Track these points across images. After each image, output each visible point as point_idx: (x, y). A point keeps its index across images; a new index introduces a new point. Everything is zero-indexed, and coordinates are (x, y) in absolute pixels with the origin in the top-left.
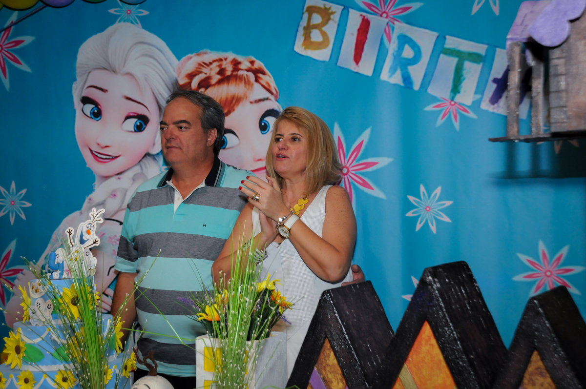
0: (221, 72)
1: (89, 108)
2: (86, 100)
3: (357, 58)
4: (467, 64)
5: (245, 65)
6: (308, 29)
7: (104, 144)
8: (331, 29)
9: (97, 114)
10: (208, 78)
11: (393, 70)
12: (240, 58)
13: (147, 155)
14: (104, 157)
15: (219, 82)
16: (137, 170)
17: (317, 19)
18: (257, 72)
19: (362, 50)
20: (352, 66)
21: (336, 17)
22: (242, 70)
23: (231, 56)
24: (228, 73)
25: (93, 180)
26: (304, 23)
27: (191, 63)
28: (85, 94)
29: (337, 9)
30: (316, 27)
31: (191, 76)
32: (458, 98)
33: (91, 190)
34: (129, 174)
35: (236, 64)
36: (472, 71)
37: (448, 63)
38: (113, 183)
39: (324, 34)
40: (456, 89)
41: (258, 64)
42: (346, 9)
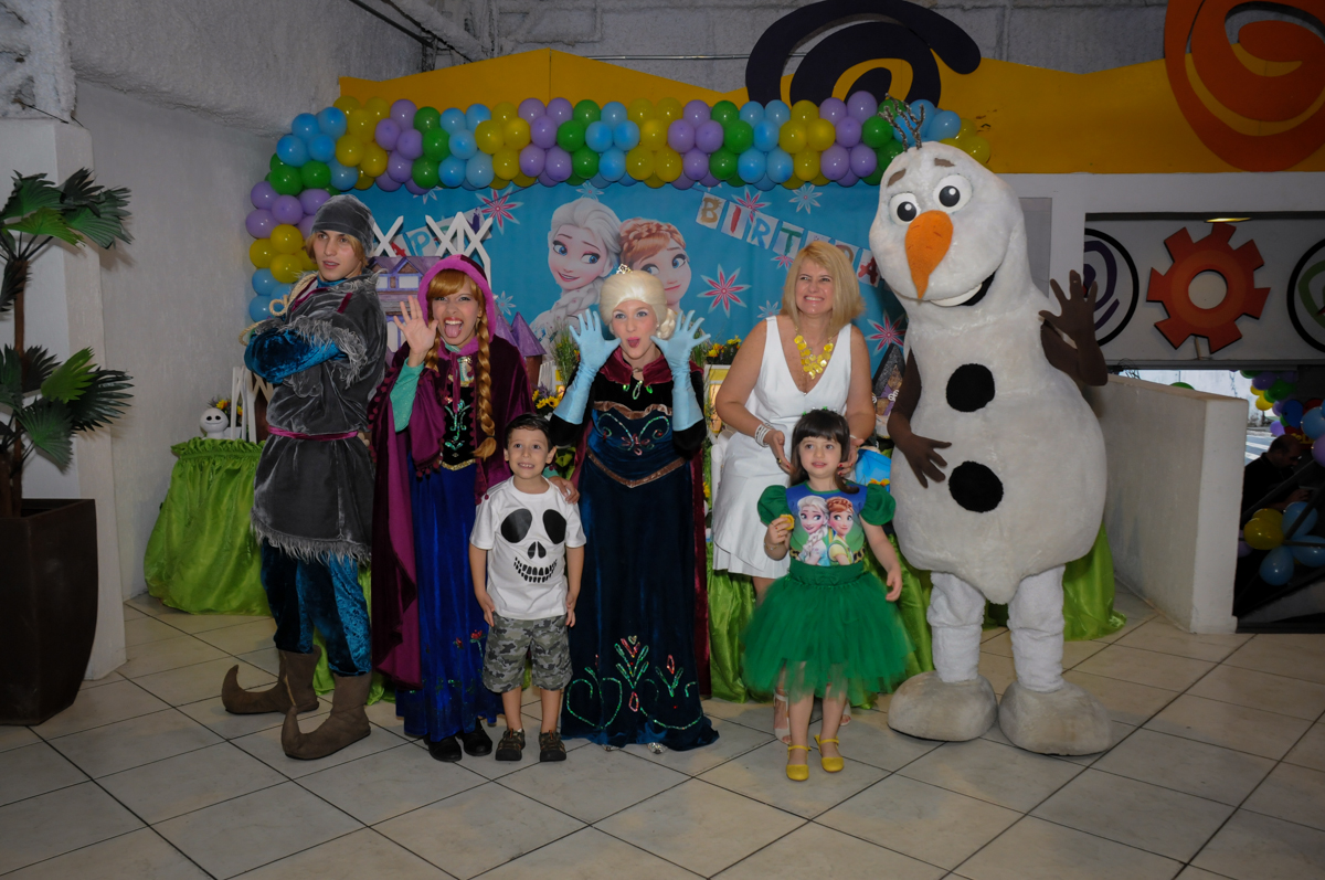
0: (649, 230)
1: (558, 247)
2: (556, 243)
3: (733, 228)
4: (793, 237)
5: (665, 227)
6: (705, 210)
7: (569, 269)
8: (719, 212)
9: (564, 251)
10: (641, 234)
11: (753, 237)
12: (661, 223)
13: (598, 277)
14: (568, 278)
15: (648, 237)
16: (591, 286)
17: (710, 205)
18: (672, 232)
19: (736, 225)
20: (730, 233)
21: (722, 205)
22: (662, 230)
23: (656, 222)
24: (654, 231)
25: (560, 291)
26: (702, 207)
27: (630, 224)
28: (556, 239)
29: (723, 201)
30: (709, 209)
31: (629, 232)
32: (788, 255)
33: (559, 298)
34: (586, 288)
35: (659, 227)
36: (796, 241)
37: (784, 235)
38: (574, 294)
39: (715, 215)
40: (787, 250)
41: (673, 227)
42: (728, 202)
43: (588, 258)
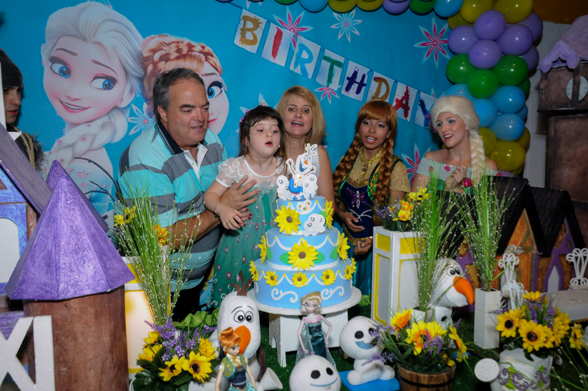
0: (179, 50)
1: (57, 67)
2: (54, 60)
3: (274, 53)
4: (335, 67)
5: (198, 48)
6: (244, 31)
7: (74, 97)
8: (259, 33)
9: (66, 72)
10: (168, 54)
11: (296, 65)
12: (193, 43)
13: (115, 108)
14: (75, 108)
15: (177, 58)
16: (105, 119)
17: (250, 25)
18: (207, 54)
19: (278, 49)
20: (271, 59)
21: (262, 26)
22: (195, 51)
23: (187, 41)
24: (185, 52)
25: (63, 125)
26: (241, 26)
27: (154, 41)
28: (53, 54)
29: (263, 21)
30: (249, 30)
31: (154, 51)
32: (331, 86)
33: (61, 134)
34: (99, 122)
35: (190, 47)
36: (337, 70)
37: (326, 65)
38: (82, 129)
39: (255, 36)
40: (330, 80)
41: (208, 49)
42: (269, 22)
43: (100, 83)
